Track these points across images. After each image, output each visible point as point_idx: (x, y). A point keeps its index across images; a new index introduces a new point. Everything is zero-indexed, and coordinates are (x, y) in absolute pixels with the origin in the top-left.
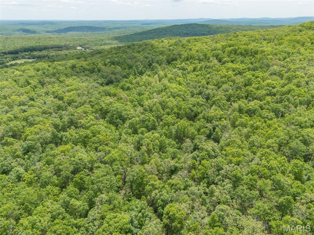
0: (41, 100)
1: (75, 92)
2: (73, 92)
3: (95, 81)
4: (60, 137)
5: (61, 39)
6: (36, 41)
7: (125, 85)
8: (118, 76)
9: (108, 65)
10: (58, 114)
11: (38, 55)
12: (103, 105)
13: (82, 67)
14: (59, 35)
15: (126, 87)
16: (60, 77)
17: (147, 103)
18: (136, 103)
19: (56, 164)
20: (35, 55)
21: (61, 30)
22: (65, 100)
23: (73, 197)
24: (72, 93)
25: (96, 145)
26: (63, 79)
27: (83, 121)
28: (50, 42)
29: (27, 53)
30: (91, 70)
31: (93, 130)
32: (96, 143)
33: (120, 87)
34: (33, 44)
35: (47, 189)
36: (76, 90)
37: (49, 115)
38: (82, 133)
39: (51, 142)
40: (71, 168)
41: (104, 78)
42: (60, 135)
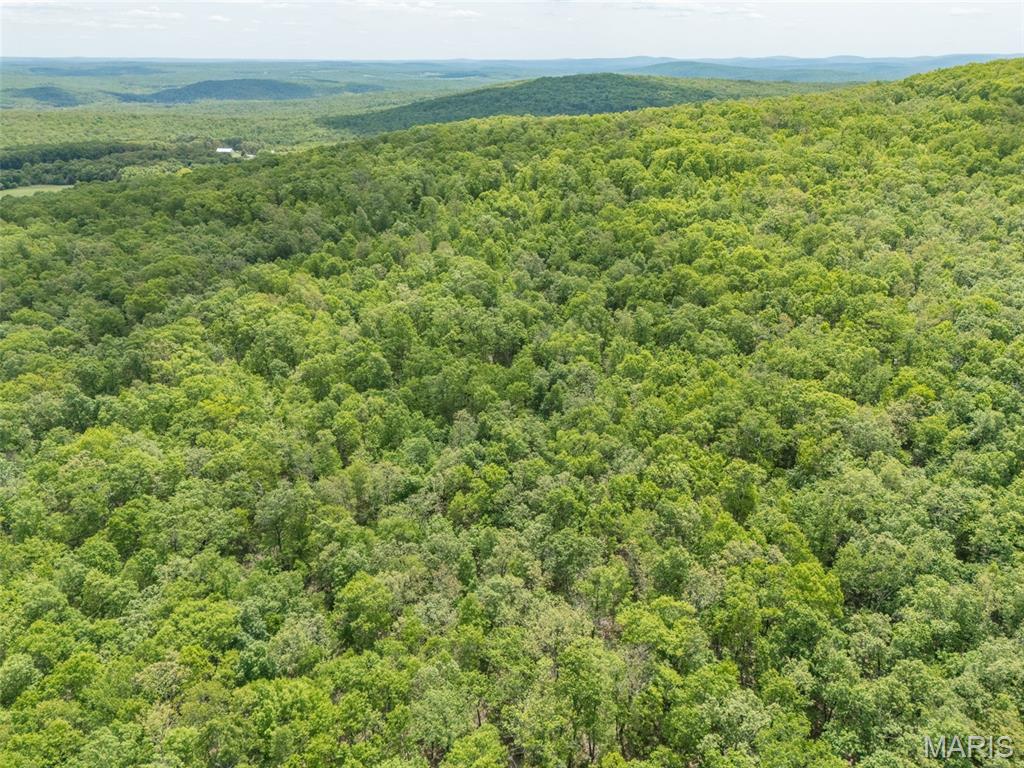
0: (55, 306)
1: (160, 280)
2: (157, 280)
3: (235, 249)
4: (92, 408)
5: (170, 120)
6: (86, 127)
7: (322, 260)
8: (309, 234)
9: (287, 202)
10: (100, 344)
11: (83, 170)
12: (240, 320)
13: (203, 206)
14: (167, 107)
15: (324, 266)
16: (126, 236)
17: (372, 313)
18: (346, 313)
19: (63, 480)
20: (76, 171)
21: (177, 91)
22: (129, 303)
23: (95, 565)
24: (152, 282)
25: (192, 430)
26: (135, 241)
27: (167, 365)
28: (131, 130)
29: (49, 166)
30: (231, 216)
31: (190, 388)
32: (194, 425)
33: (306, 266)
34: (75, 136)
35: (28, 546)
36: (167, 274)
37: (71, 347)
38: (156, 397)
39: (59, 423)
40: (104, 490)
41: (265, 241)
42: (91, 404)
